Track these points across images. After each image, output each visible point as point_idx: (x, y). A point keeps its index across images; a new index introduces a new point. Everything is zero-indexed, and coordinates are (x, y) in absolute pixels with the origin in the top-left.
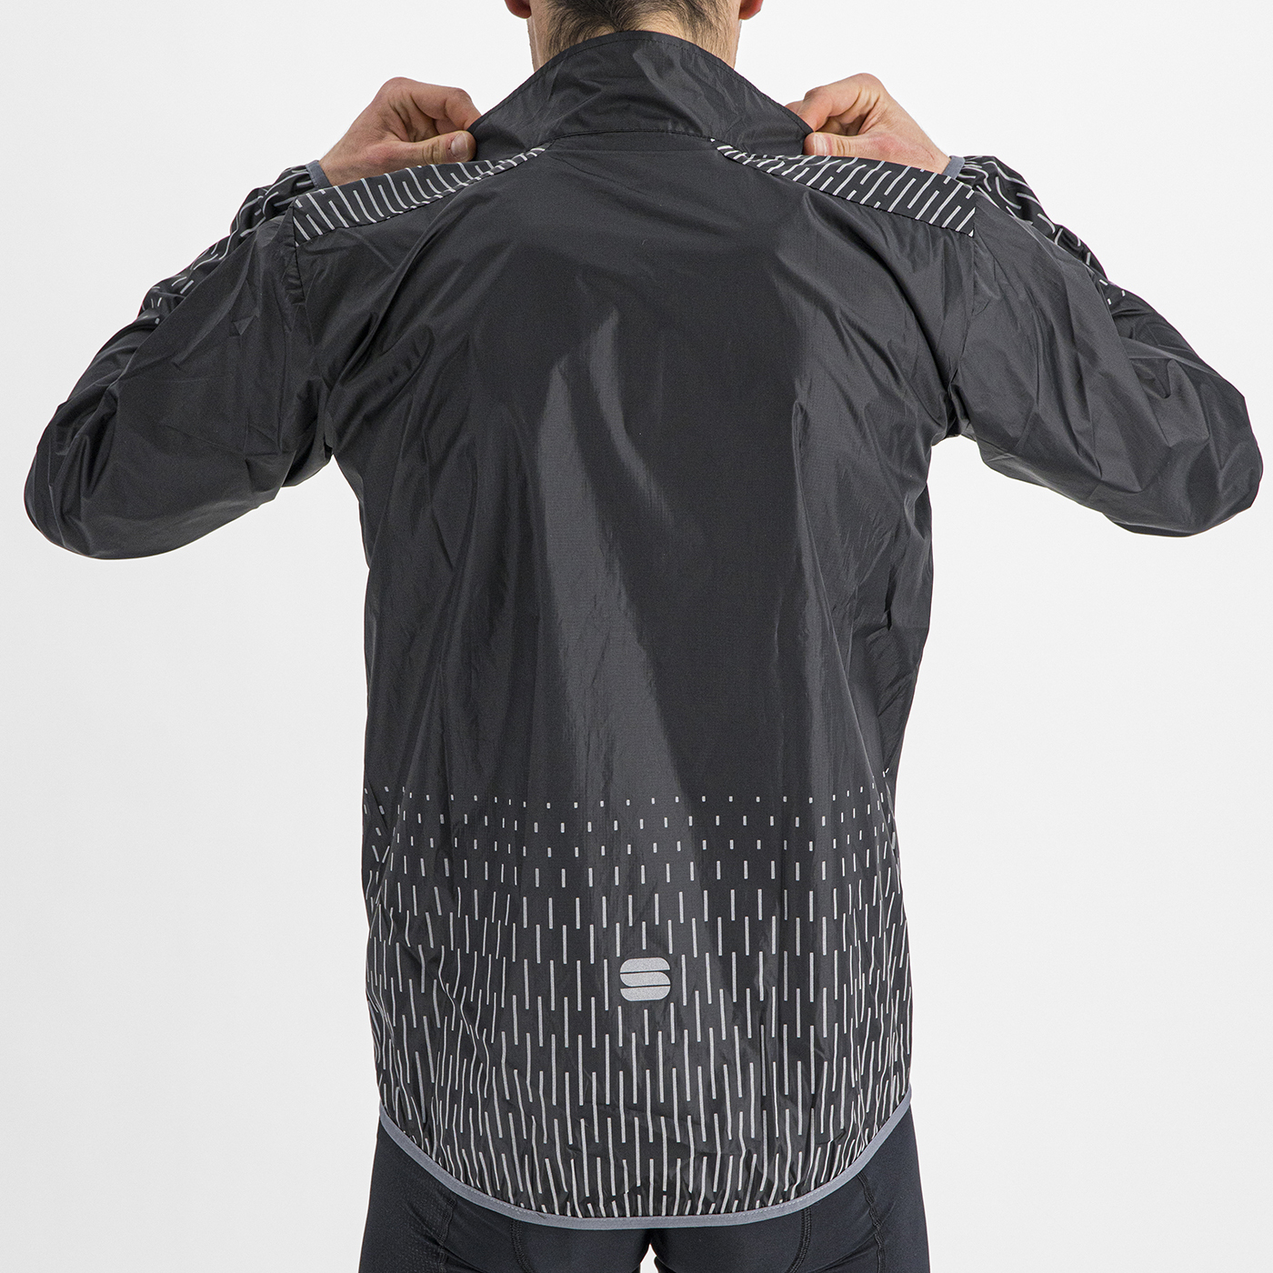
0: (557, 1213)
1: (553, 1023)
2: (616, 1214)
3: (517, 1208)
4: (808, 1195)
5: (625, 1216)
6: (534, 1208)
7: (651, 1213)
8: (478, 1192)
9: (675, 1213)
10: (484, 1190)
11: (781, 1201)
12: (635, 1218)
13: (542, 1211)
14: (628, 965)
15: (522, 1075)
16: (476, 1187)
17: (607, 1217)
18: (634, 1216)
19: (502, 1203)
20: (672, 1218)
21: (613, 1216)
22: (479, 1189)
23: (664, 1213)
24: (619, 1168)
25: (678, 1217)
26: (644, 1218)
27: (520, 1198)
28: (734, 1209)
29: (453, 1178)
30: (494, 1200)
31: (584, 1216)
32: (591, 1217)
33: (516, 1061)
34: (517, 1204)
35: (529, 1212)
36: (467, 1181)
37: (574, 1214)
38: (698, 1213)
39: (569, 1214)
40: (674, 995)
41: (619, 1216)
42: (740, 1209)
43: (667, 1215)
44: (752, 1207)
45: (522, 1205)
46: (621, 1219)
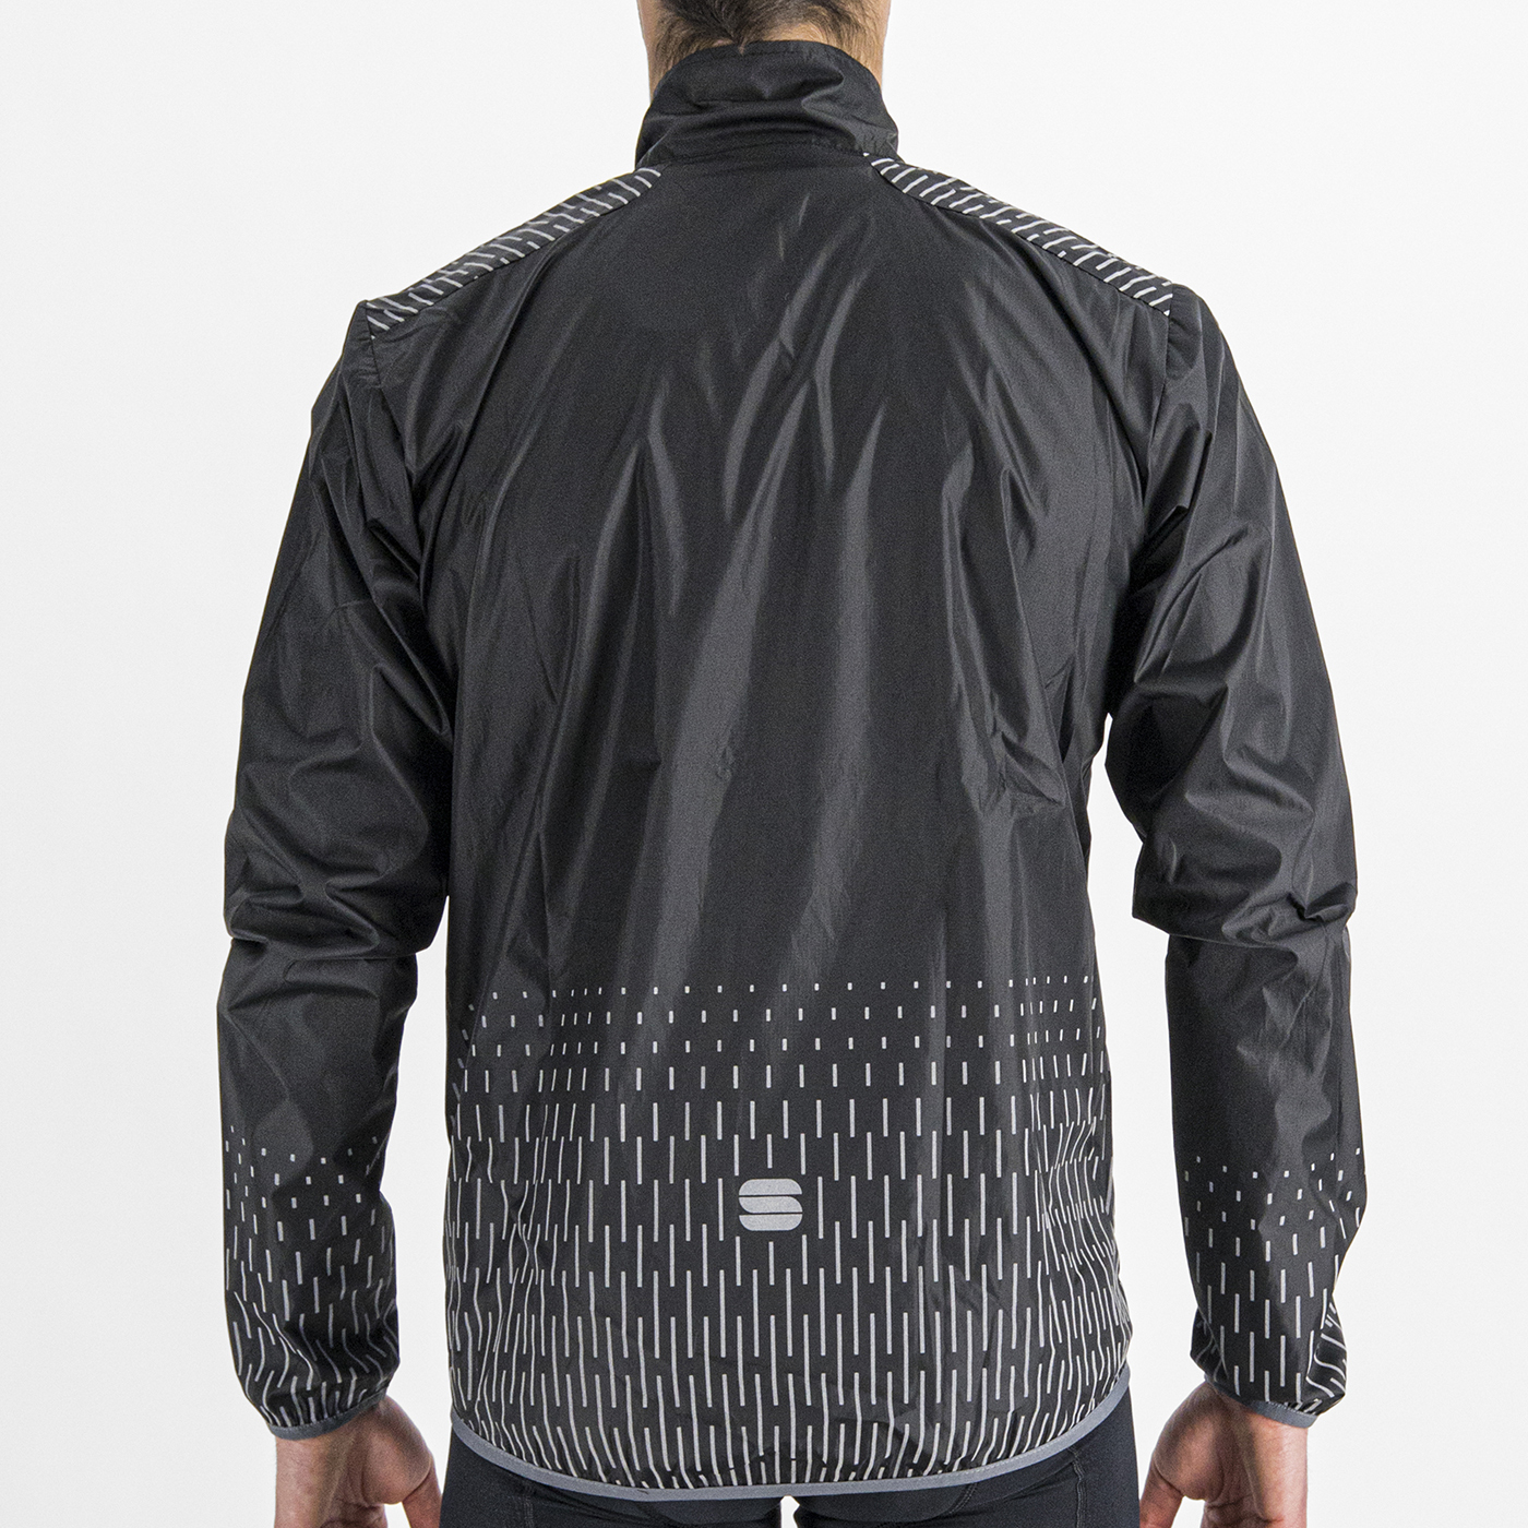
0: (661, 1485)
1: (656, 1258)
2: (735, 1482)
3: (612, 1486)
4: (978, 1470)
5: (745, 1484)
6: (633, 1484)
7: (778, 1480)
8: (559, 1475)
9: (807, 1480)
10: (566, 1471)
11: (940, 1471)
12: (758, 1487)
13: (642, 1487)
14: (749, 1187)
15: (616, 1324)
16: (555, 1469)
17: (724, 1485)
18: (758, 1484)
19: (592, 1483)
20: (803, 1485)
21: (732, 1485)
22: (560, 1472)
23: (793, 1480)
24: (737, 1438)
25: (810, 1485)
26: (769, 1486)
27: (613, 1475)
28: (880, 1476)
29: (524, 1463)
30: (582, 1480)
31: (696, 1486)
32: (704, 1486)
33: (608, 1307)
34: (611, 1482)
35: (627, 1489)
36: (542, 1464)
37: (683, 1485)
38: (836, 1479)
39: (676, 1486)
40: (808, 1225)
41: (739, 1485)
42: (887, 1475)
43: (797, 1482)
44: (902, 1475)
45: (618, 1482)
46: (742, 1488)
